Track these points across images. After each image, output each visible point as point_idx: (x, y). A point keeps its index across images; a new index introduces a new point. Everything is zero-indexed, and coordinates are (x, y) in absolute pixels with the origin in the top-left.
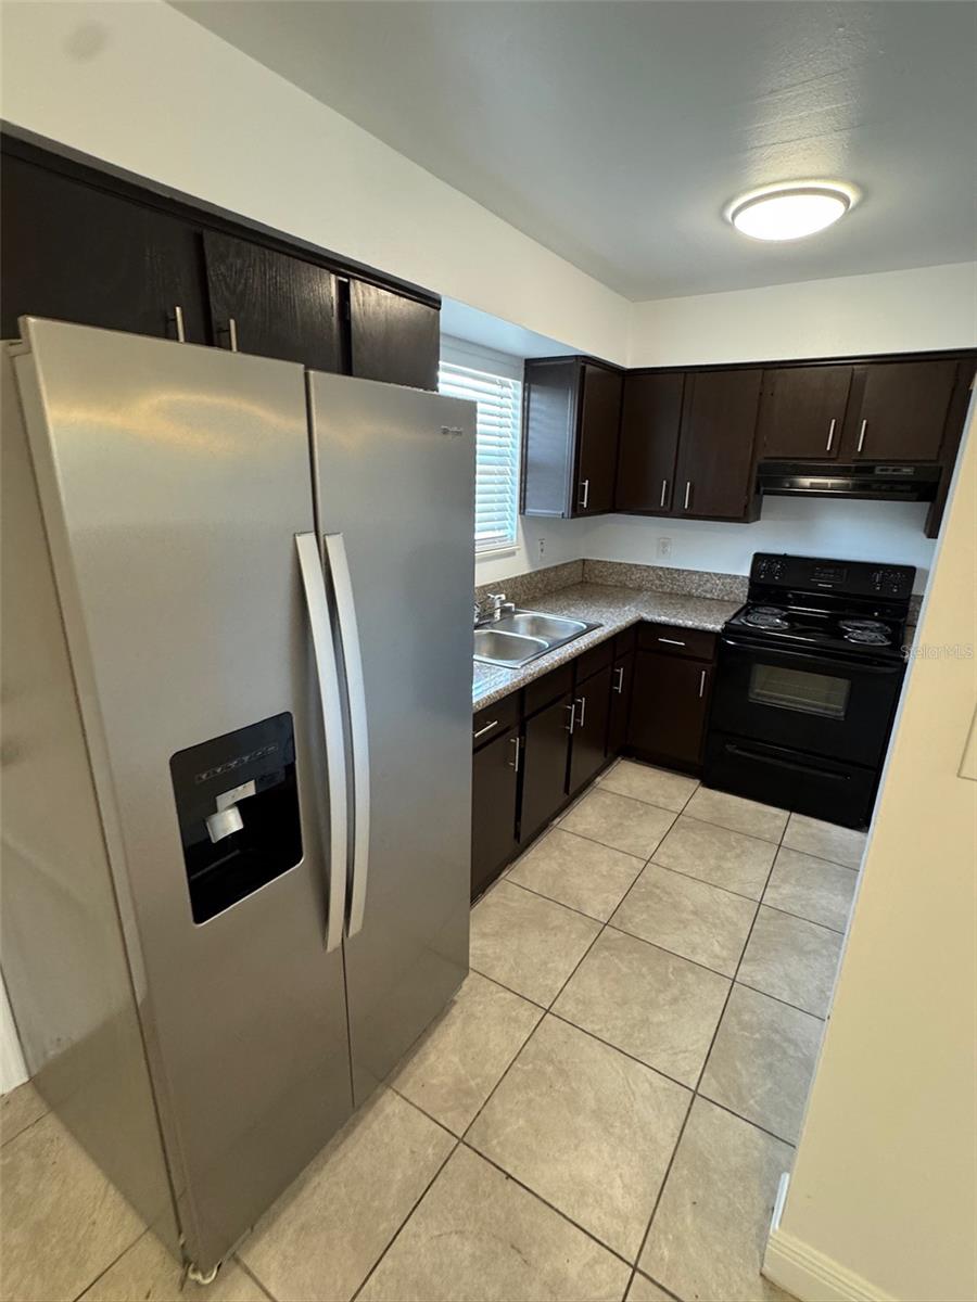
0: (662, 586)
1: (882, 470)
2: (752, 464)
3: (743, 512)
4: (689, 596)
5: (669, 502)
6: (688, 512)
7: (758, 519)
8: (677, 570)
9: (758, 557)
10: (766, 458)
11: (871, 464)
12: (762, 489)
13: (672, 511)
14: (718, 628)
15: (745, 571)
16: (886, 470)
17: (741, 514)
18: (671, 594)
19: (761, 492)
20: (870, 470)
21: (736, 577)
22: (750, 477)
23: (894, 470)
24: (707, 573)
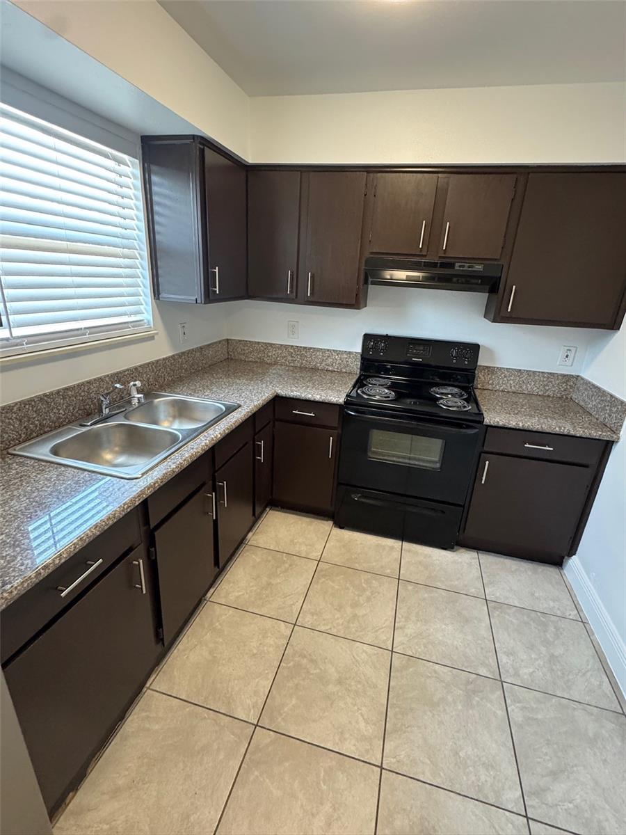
0: (293, 361)
1: (460, 266)
2: (360, 259)
3: (355, 301)
4: (315, 370)
5: (295, 291)
6: (310, 300)
7: (366, 306)
8: (305, 348)
9: (367, 337)
10: (372, 253)
11: (452, 261)
12: (370, 280)
13: (296, 298)
14: (341, 400)
15: (358, 348)
16: (464, 266)
17: (354, 303)
18: (301, 368)
19: (369, 282)
20: (452, 266)
21: (350, 353)
22: (359, 269)
23: (469, 267)
24: (328, 350)
